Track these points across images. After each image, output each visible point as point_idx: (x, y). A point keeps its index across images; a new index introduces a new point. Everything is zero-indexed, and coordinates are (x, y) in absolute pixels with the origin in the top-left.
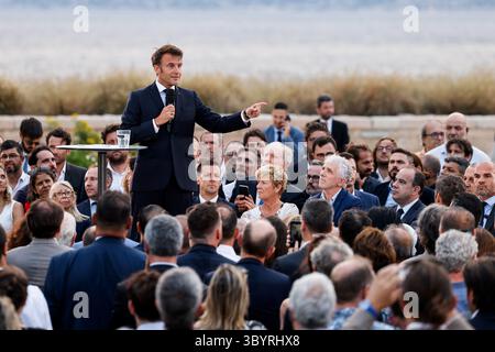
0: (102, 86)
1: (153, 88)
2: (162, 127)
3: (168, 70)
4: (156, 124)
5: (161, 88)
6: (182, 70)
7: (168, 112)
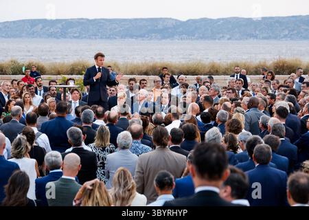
0: (72, 65)
1: (94, 67)
2: (97, 80)
3: (99, 62)
4: (95, 79)
5: (97, 67)
6: (104, 62)
7: (99, 75)
